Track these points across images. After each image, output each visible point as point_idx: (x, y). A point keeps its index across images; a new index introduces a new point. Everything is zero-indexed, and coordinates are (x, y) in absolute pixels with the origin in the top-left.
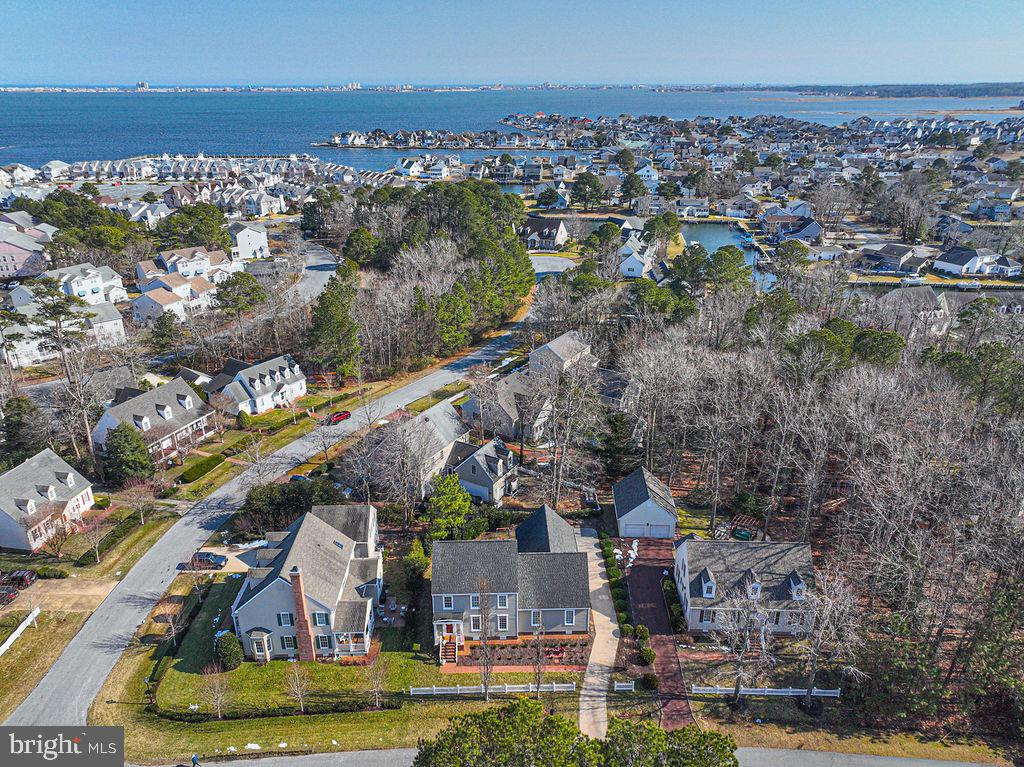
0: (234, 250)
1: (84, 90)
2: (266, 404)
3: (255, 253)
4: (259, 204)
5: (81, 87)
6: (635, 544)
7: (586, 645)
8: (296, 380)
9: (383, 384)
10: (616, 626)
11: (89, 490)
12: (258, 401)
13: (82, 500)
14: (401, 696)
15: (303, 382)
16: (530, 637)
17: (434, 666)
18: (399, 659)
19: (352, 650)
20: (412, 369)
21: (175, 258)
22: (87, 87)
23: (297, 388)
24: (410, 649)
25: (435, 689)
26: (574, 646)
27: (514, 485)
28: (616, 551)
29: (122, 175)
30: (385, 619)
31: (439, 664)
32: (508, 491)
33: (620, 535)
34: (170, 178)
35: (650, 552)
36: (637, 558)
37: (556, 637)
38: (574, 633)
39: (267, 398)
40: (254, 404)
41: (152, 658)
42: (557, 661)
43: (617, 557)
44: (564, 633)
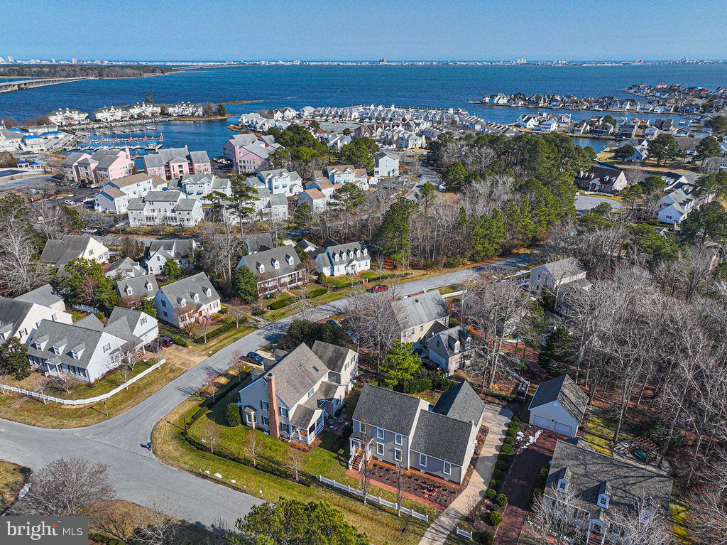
0: (376, 169)
1: (350, 64)
2: (340, 271)
3: (389, 173)
4: (408, 141)
5: (349, 62)
6: (538, 433)
7: (454, 493)
8: (363, 258)
9: (422, 272)
10: (485, 488)
11: (219, 301)
12: (336, 268)
13: (213, 307)
14: (314, 479)
15: (369, 261)
16: (417, 473)
17: (344, 468)
18: (326, 455)
19: (300, 439)
20: (445, 266)
21: (334, 171)
22: (352, 62)
23: (363, 265)
24: (336, 451)
25: (335, 483)
26: (445, 490)
27: (468, 363)
28: (520, 433)
29: (341, 117)
30: (331, 427)
31: (348, 468)
32: (462, 366)
33: (530, 422)
34: (367, 120)
35: (547, 443)
36: (534, 444)
37: (436, 479)
38: (450, 481)
39: (342, 267)
40: (333, 270)
41: (200, 405)
42: (427, 496)
43: (518, 438)
44: (443, 479)
